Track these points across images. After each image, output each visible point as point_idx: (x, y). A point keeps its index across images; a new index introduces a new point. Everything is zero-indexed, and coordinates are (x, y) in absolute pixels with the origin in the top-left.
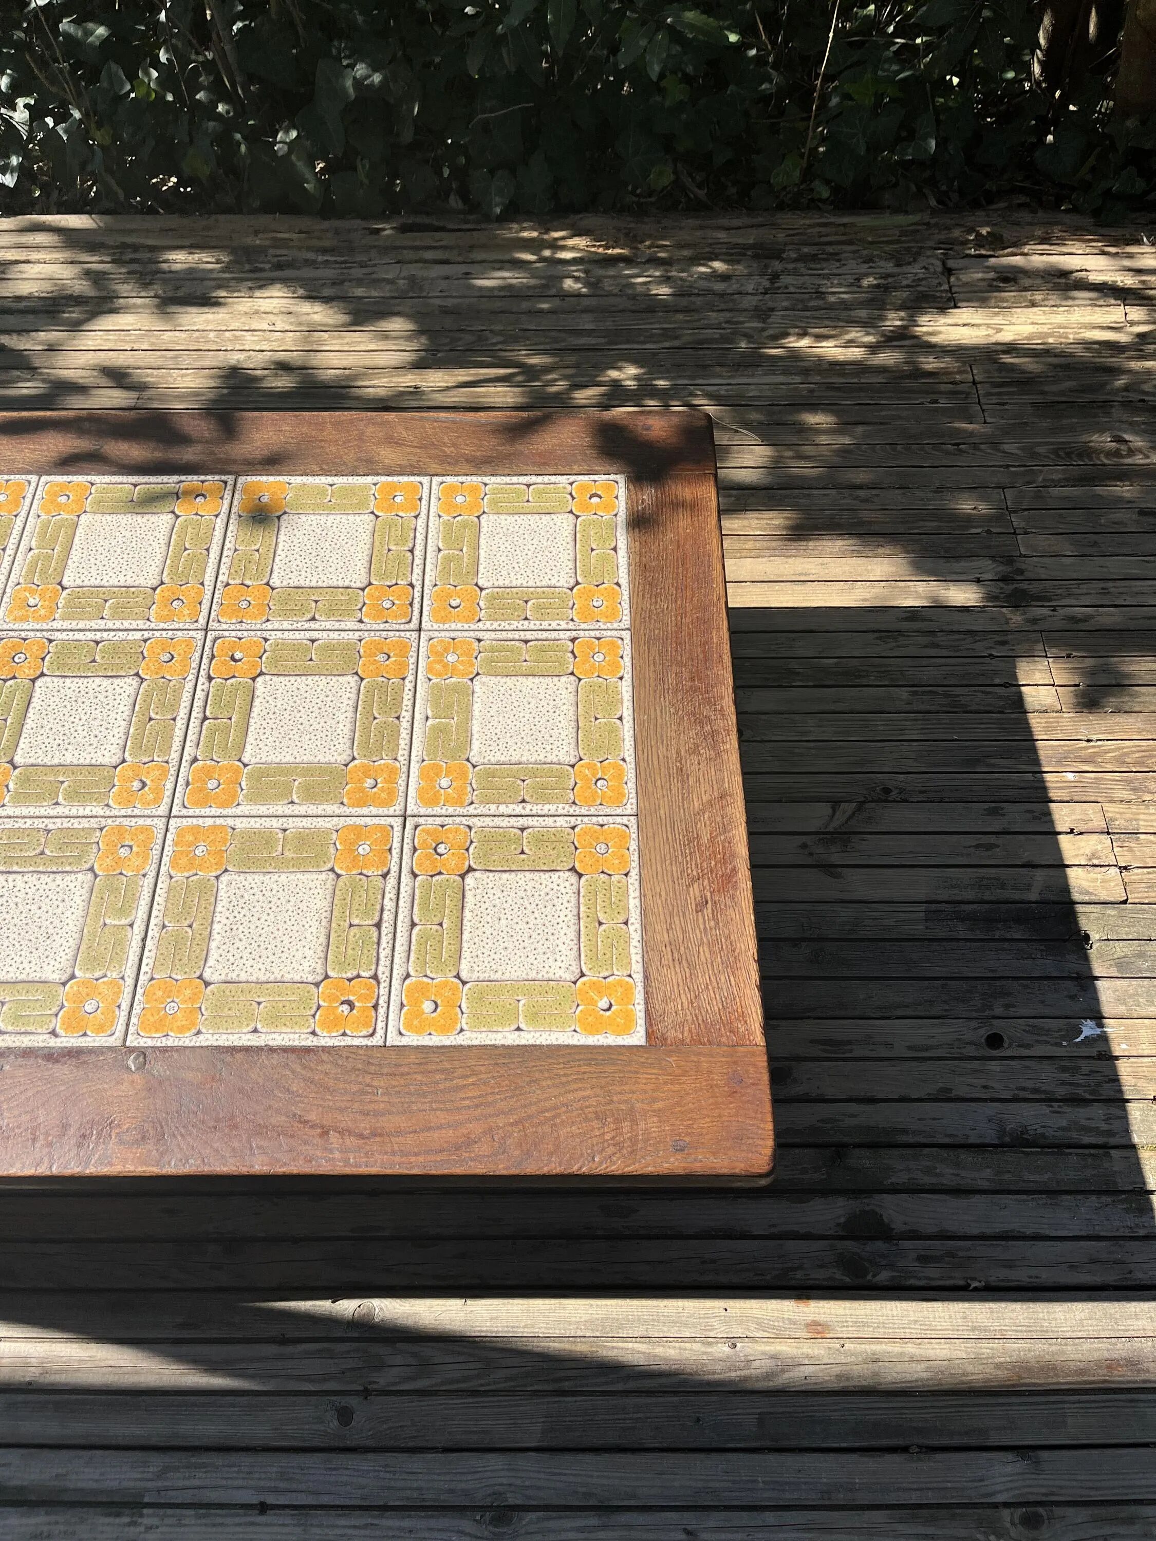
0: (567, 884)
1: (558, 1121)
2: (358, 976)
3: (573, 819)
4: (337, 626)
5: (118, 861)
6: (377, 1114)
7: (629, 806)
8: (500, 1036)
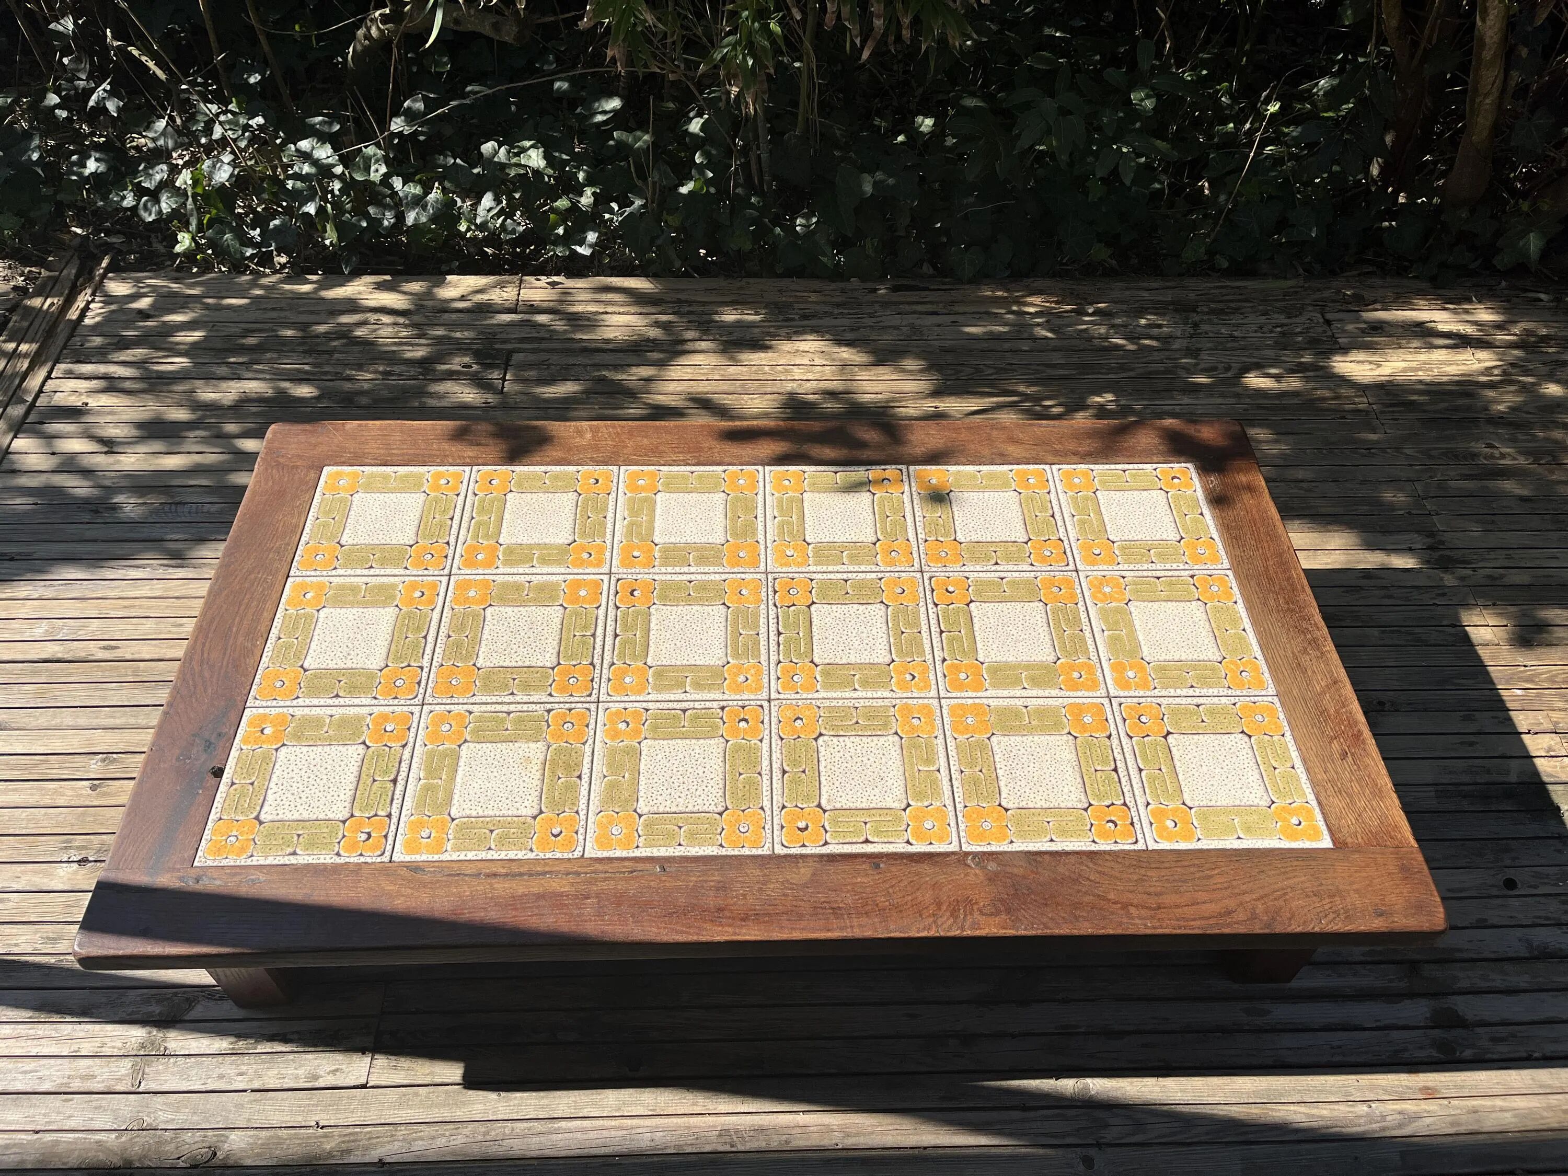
0: (1243, 742)
1: (1287, 897)
2: (1113, 804)
3: (1232, 698)
4: (1016, 568)
5: (913, 728)
6: (1158, 894)
7: (1269, 689)
8: (1227, 842)
